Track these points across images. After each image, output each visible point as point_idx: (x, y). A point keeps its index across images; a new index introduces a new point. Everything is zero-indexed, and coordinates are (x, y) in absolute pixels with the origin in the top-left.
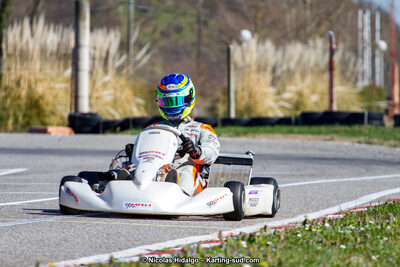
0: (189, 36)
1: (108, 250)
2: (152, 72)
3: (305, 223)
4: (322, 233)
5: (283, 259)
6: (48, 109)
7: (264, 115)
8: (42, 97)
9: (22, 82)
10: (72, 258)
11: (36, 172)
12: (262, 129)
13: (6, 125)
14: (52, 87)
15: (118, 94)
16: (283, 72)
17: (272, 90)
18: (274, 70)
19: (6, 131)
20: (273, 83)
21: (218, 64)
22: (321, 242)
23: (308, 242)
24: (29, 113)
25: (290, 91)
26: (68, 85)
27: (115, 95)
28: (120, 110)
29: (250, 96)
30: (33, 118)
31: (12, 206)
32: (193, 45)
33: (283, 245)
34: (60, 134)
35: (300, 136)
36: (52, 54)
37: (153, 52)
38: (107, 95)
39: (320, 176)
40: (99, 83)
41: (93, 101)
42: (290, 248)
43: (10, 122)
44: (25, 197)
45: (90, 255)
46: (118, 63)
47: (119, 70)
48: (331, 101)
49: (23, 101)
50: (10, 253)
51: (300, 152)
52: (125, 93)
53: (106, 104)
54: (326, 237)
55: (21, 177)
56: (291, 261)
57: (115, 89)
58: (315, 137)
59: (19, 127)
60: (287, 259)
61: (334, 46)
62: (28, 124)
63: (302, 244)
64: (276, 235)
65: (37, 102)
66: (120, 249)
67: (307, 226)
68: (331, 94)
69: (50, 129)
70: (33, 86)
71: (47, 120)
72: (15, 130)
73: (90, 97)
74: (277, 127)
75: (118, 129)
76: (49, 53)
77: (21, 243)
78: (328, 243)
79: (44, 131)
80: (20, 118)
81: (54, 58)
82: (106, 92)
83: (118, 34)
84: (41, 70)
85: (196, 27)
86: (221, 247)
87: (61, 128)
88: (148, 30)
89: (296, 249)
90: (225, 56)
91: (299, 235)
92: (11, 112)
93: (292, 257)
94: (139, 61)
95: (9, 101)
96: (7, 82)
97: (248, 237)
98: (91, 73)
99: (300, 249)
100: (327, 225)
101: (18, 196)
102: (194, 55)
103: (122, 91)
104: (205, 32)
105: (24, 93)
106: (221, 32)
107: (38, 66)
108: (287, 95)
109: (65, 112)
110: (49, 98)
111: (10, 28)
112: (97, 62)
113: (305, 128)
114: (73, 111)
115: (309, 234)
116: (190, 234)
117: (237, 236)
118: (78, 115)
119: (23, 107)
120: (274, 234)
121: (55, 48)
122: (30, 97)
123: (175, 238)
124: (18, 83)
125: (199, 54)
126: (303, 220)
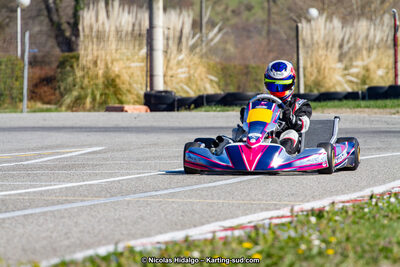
0: (259, 14)
1: (183, 227)
2: (225, 50)
3: (371, 197)
4: (388, 207)
5: (351, 234)
6: (124, 87)
7: (332, 90)
8: (118, 76)
9: (99, 62)
10: (149, 236)
11: (113, 150)
12: (330, 103)
13: (84, 104)
14: (128, 66)
15: (192, 72)
16: (350, 49)
17: (340, 66)
18: (341, 46)
19: (84, 110)
20: (341, 58)
21: (287, 41)
22: (387, 216)
23: (374, 217)
24: (107, 91)
25: (357, 67)
26: (143, 64)
27: (189, 73)
28: (194, 87)
29: (319, 71)
30: (110, 97)
31: (90, 185)
32: (263, 22)
33: (351, 219)
34: (136, 112)
35: (367, 110)
36: (127, 34)
37: (224, 31)
38: (182, 73)
39: (386, 149)
40: (173, 62)
41: (168, 78)
42: (357, 223)
43: (89, 100)
44: (103, 176)
45: (166, 232)
46: (191, 42)
47: (193, 48)
48: (396, 76)
49: (100, 81)
50: (89, 232)
51: (367, 126)
52: (198, 71)
53: (181, 81)
54: (392, 211)
55: (99, 155)
56: (359, 235)
57: (189, 67)
58: (381, 110)
59: (97, 105)
60: (355, 234)
61: (398, 23)
62: (105, 102)
63: (369, 219)
64: (344, 211)
65: (113, 80)
66: (195, 226)
67: (374, 200)
68: (396, 68)
69: (126, 107)
70: (110, 65)
71: (124, 98)
72: (93, 109)
73: (165, 76)
74: (345, 102)
75: (193, 106)
76: (124, 34)
77: (99, 221)
78: (394, 217)
79: (121, 110)
80: (98, 97)
81: (129, 38)
82: (180, 70)
83: (191, 13)
84: (117, 50)
85: (266, 5)
86: (291, 223)
87: (138, 106)
88: (220, 9)
89: (364, 224)
90: (294, 34)
91: (366, 210)
92: (89, 91)
93: (359, 231)
94: (212, 40)
95: (86, 81)
96: (84, 62)
97: (317, 212)
98: (166, 52)
99: (367, 224)
100: (393, 200)
101: (96, 175)
102: (264, 33)
103: (196, 69)
104: (274, 10)
105: (101, 72)
106: (290, 9)
107: (114, 47)
108: (354, 70)
109: (141, 89)
110: (125, 77)
111: (86, 10)
112: (171, 42)
113: (372, 102)
114: (149, 89)
115: (375, 208)
116: (262, 210)
117: (307, 211)
118: (153, 92)
119: (101, 86)
120: (342, 209)
121: (130, 29)
122: (106, 76)
123: (247, 214)
124: (95, 63)
125: (269, 32)
126: (370, 194)
